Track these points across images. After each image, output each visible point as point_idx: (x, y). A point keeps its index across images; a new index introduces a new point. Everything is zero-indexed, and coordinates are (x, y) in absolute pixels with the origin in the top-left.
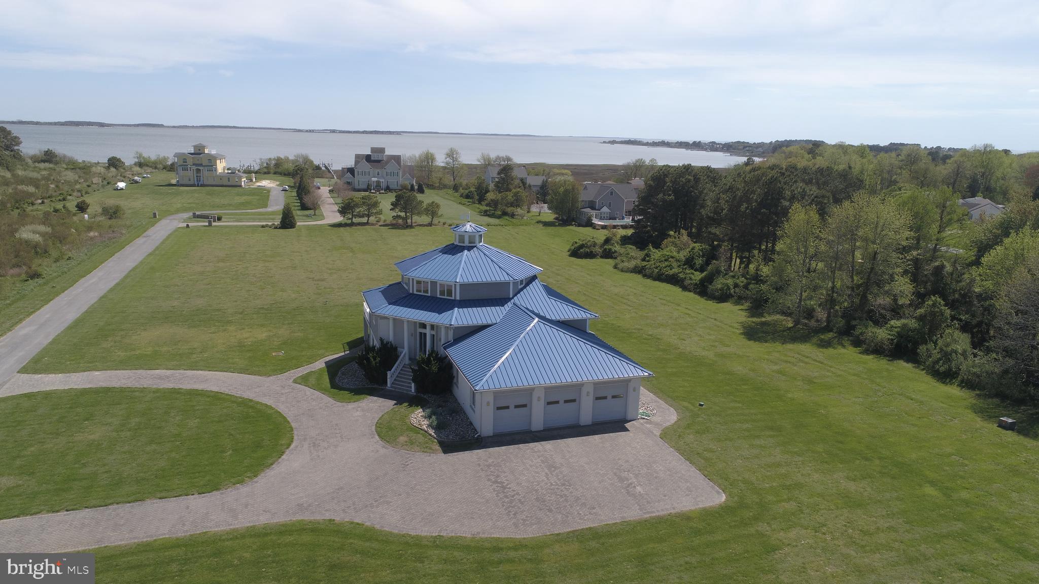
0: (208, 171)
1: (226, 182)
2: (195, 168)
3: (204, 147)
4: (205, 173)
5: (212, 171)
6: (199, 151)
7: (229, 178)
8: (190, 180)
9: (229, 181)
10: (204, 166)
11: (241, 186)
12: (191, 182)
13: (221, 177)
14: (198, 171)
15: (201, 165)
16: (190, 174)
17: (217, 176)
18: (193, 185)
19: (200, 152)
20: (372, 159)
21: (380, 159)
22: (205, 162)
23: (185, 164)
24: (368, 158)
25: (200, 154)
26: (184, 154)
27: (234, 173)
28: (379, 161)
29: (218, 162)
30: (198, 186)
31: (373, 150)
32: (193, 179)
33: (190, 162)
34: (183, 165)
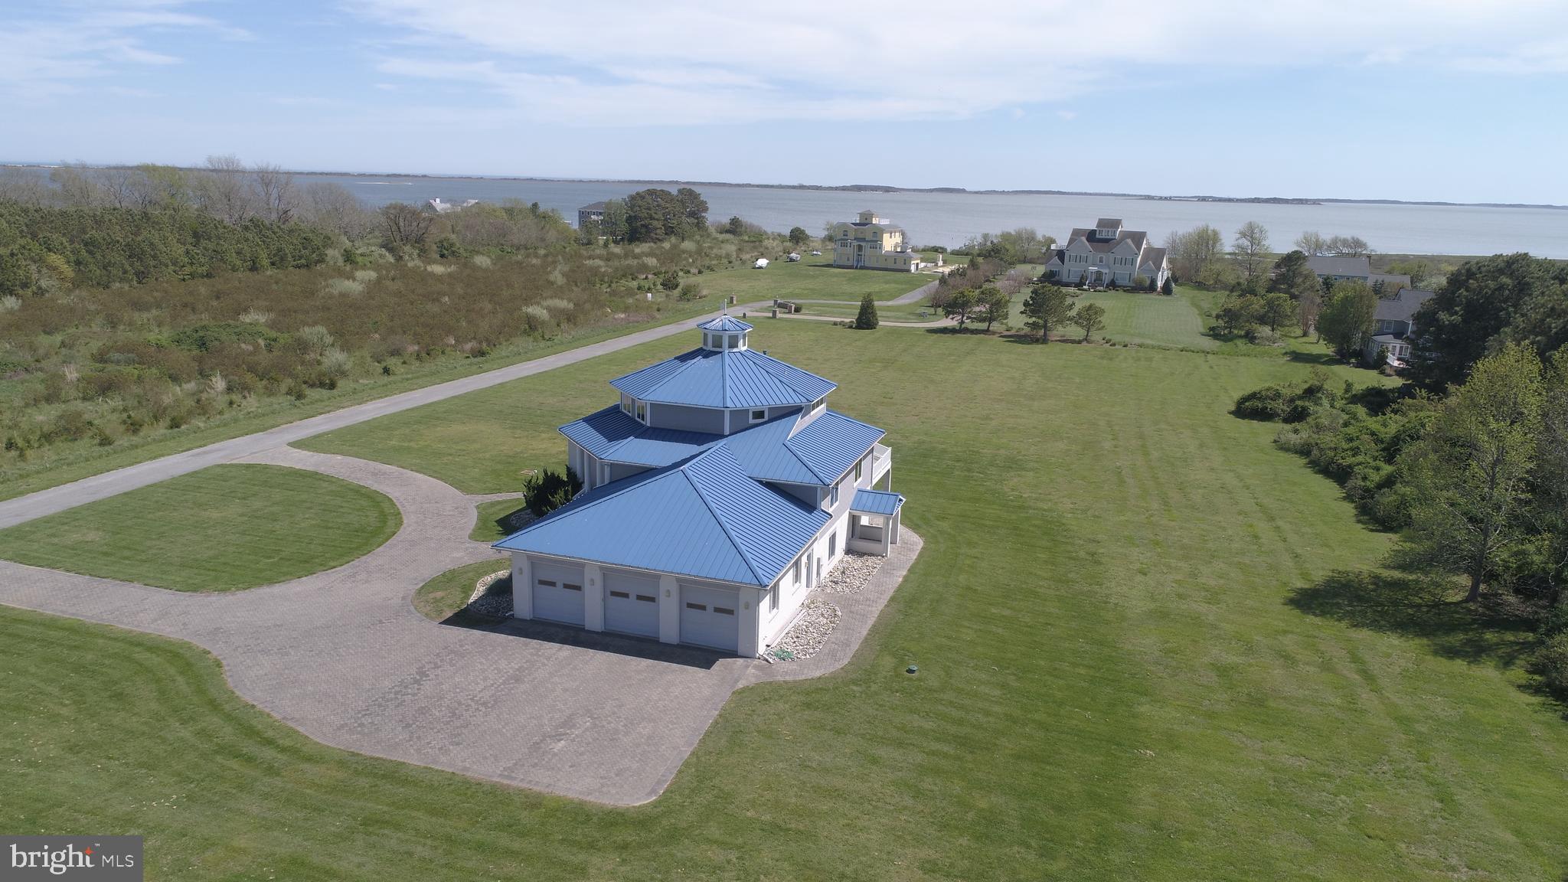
0: (871, 248)
1: (891, 265)
2: (856, 243)
3: (871, 216)
4: (867, 251)
5: (876, 248)
6: (865, 221)
7: (895, 259)
8: (848, 260)
9: (895, 263)
10: (867, 241)
11: (909, 271)
12: (847, 263)
13: (887, 257)
14: (860, 248)
15: (864, 240)
16: (850, 251)
17: (882, 255)
18: (851, 267)
19: (867, 222)
20: (1097, 236)
21: (1110, 237)
22: (868, 236)
23: (846, 237)
24: (1091, 236)
25: (865, 225)
26: (844, 224)
27: (904, 252)
28: (1106, 241)
29: (886, 236)
30: (856, 268)
31: (1102, 223)
32: (851, 259)
33: (851, 235)
34: (842, 239)
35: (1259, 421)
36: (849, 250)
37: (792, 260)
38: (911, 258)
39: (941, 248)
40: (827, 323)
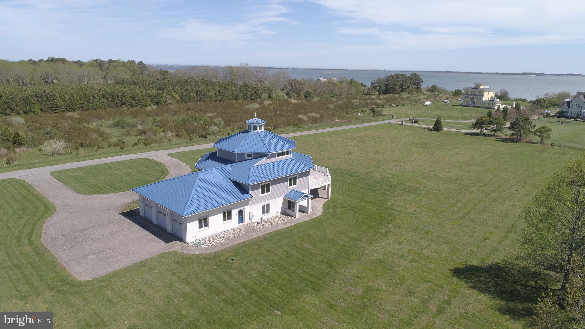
0: (478, 98)
1: (486, 106)
2: (471, 96)
3: (480, 85)
4: (476, 99)
5: (480, 98)
6: (477, 87)
7: (488, 103)
8: (468, 103)
9: (488, 105)
10: (477, 95)
11: (493, 108)
12: (468, 105)
13: (485, 102)
14: (473, 98)
15: (475, 95)
17: (483, 102)
18: (468, 106)
19: (478, 87)
22: (477, 93)
23: (467, 94)
26: (467, 88)
27: (493, 100)
29: (486, 93)
30: (470, 107)
32: (469, 103)
33: (470, 93)
34: (465, 94)
36: (468, 99)
37: (445, 102)
38: (495, 103)
39: (524, 99)
40: (422, 128)
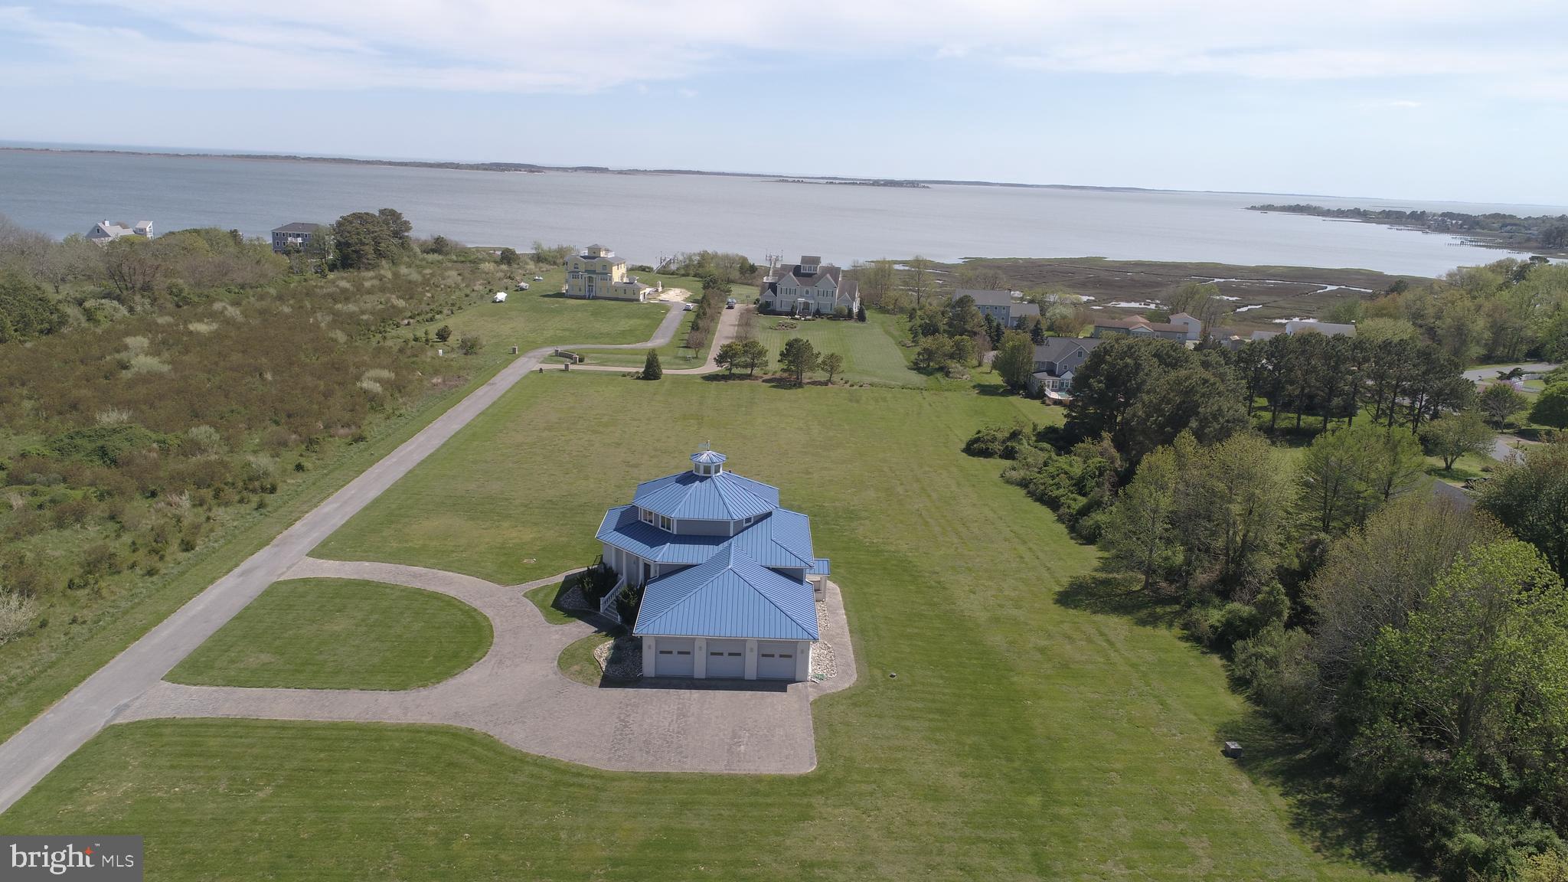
0: (602, 279)
1: (621, 295)
2: (587, 275)
3: (599, 250)
4: (598, 282)
5: (607, 280)
6: (594, 254)
7: (625, 290)
8: (580, 290)
9: (625, 293)
10: (598, 273)
11: (638, 300)
12: (582, 293)
13: (616, 287)
14: (591, 279)
15: (594, 272)
16: (581, 282)
17: (611, 286)
18: (584, 298)
19: (596, 255)
20: (802, 271)
21: (812, 272)
22: (599, 269)
23: (577, 269)
24: (797, 270)
25: (594, 258)
26: (575, 258)
27: (631, 283)
28: (810, 275)
29: (615, 268)
30: (589, 298)
31: (805, 259)
32: (583, 288)
33: (582, 268)
34: (573, 272)
35: (985, 457)
37: (522, 289)
38: (639, 289)
40: (615, 374)
